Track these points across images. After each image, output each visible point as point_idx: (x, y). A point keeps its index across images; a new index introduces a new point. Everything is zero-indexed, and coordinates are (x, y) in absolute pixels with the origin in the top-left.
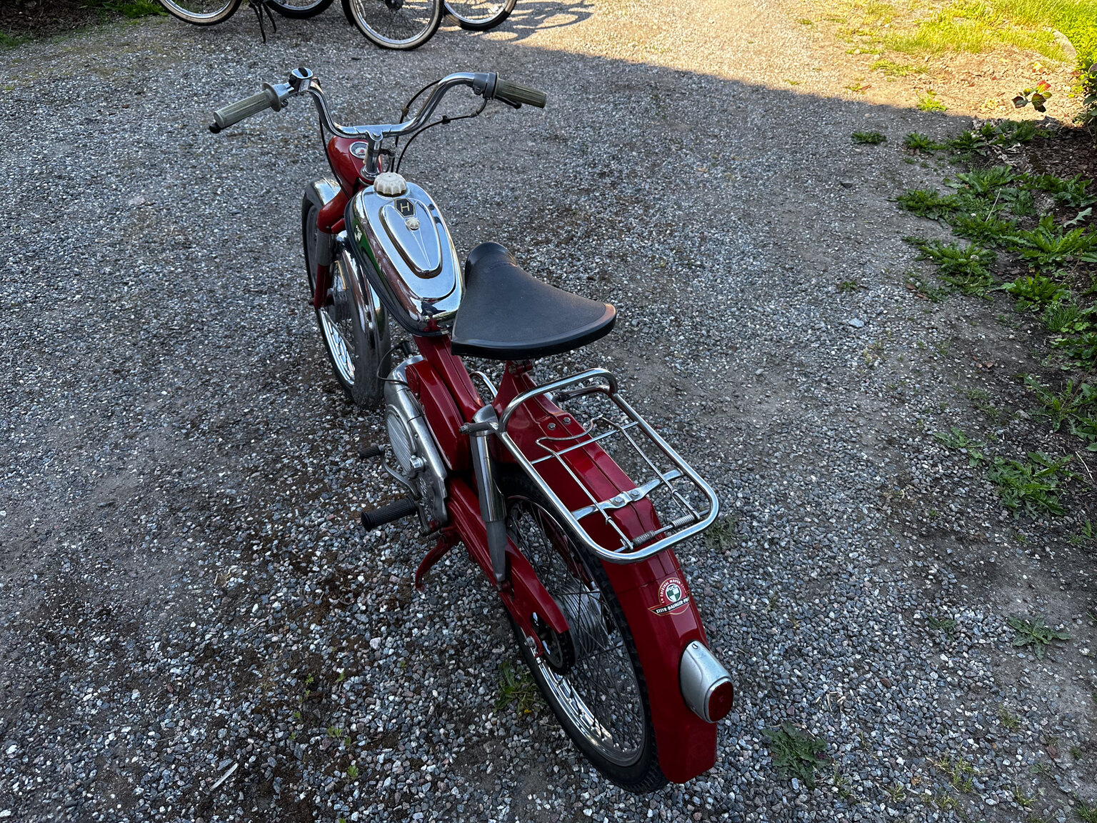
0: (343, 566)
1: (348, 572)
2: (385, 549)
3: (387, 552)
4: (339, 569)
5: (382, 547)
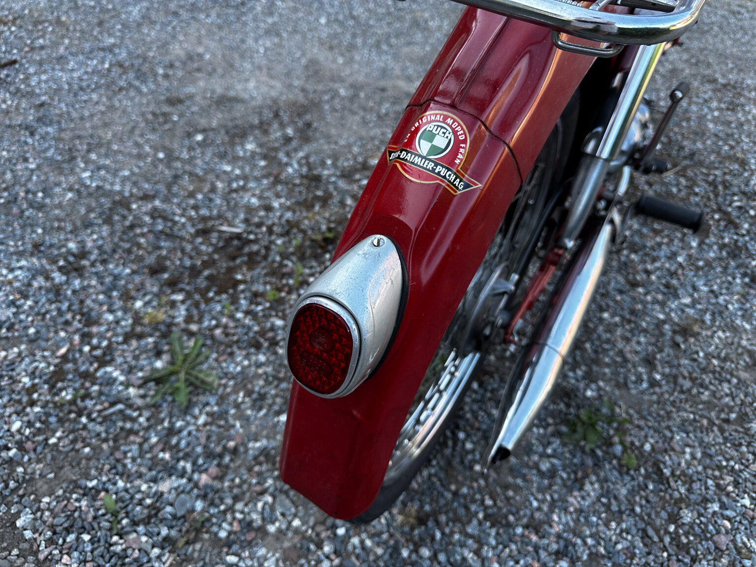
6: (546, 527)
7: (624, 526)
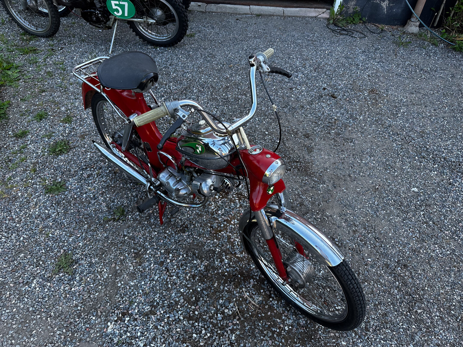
0: (226, 199)
1: (223, 198)
2: (214, 208)
3: (213, 208)
4: (226, 198)
5: (216, 209)
6: (101, 195)
7: (92, 212)
